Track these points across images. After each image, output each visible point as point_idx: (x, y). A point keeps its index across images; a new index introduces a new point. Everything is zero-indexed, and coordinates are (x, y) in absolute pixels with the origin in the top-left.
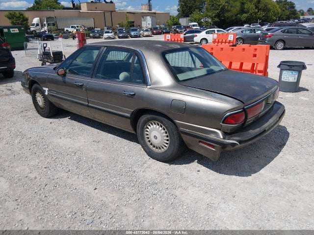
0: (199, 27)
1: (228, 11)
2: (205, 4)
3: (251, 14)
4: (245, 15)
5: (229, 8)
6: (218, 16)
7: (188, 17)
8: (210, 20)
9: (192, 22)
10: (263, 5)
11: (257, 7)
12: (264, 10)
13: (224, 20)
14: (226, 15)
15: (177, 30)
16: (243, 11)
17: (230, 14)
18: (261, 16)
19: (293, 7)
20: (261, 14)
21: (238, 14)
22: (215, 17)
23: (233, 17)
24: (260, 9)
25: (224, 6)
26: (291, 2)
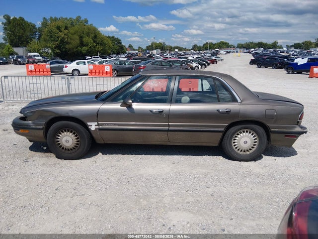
0: (41, 58)
1: (68, 43)
2: (36, 34)
3: (91, 47)
4: (85, 48)
5: (69, 40)
6: (58, 47)
7: (26, 46)
8: (50, 51)
9: (30, 52)
10: (99, 40)
11: (94, 42)
12: (101, 44)
13: (65, 51)
14: (67, 46)
15: (19, 60)
16: (82, 44)
17: (70, 46)
18: (100, 49)
19: (121, 43)
20: (100, 48)
21: (78, 47)
22: (55, 48)
23: (75, 49)
24: (98, 43)
25: (63, 38)
26: (117, 39)
